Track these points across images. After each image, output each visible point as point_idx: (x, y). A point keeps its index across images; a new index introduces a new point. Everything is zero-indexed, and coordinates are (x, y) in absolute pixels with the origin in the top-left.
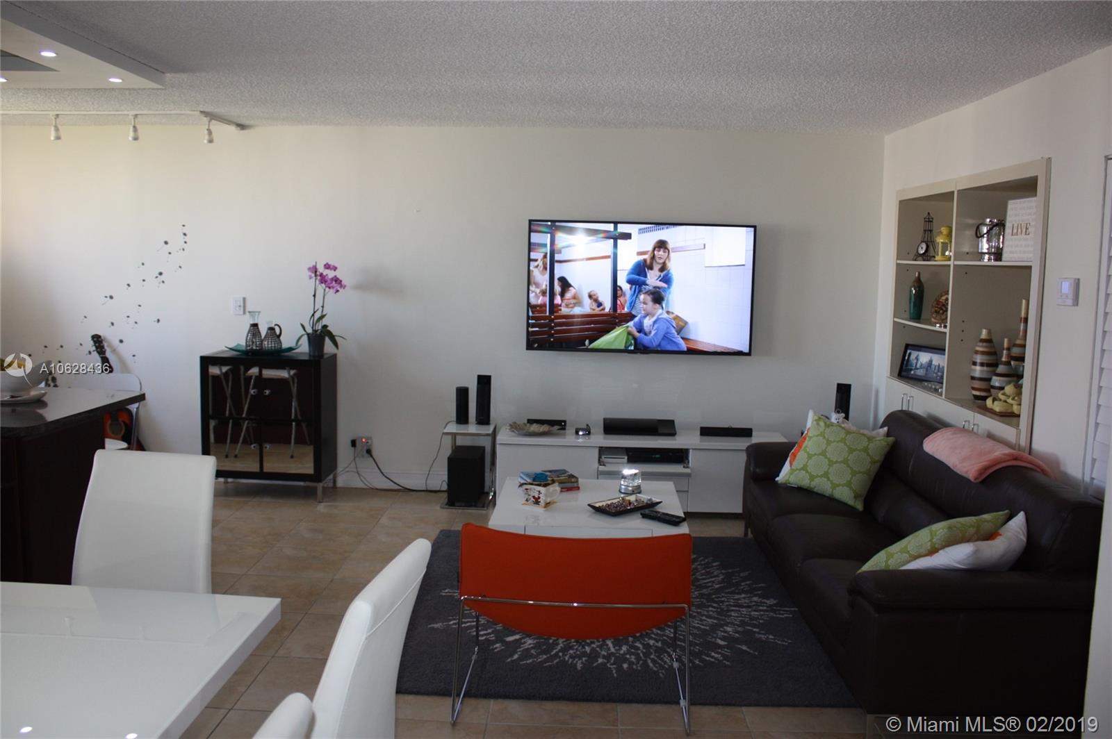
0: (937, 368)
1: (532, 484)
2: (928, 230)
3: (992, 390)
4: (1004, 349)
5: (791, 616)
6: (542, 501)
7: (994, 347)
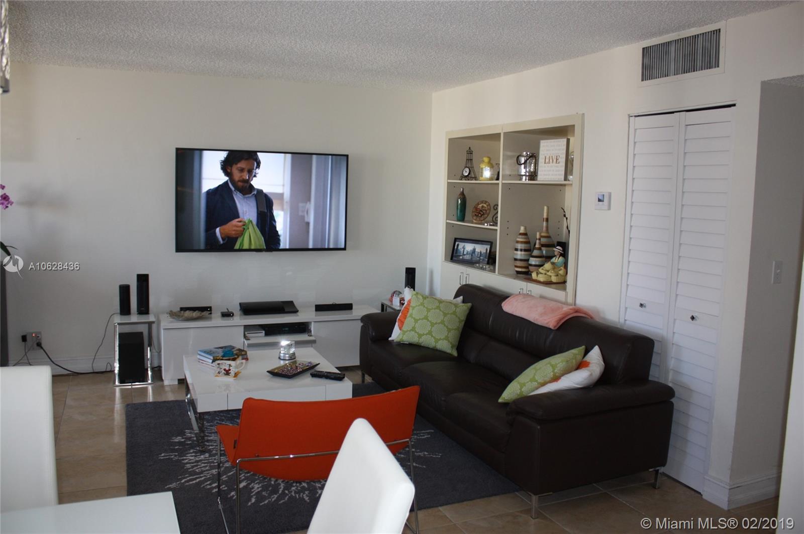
0: (479, 254)
1: (222, 360)
2: (470, 160)
3: (530, 267)
4: (537, 239)
5: (429, 436)
6: (232, 372)
7: (528, 238)
